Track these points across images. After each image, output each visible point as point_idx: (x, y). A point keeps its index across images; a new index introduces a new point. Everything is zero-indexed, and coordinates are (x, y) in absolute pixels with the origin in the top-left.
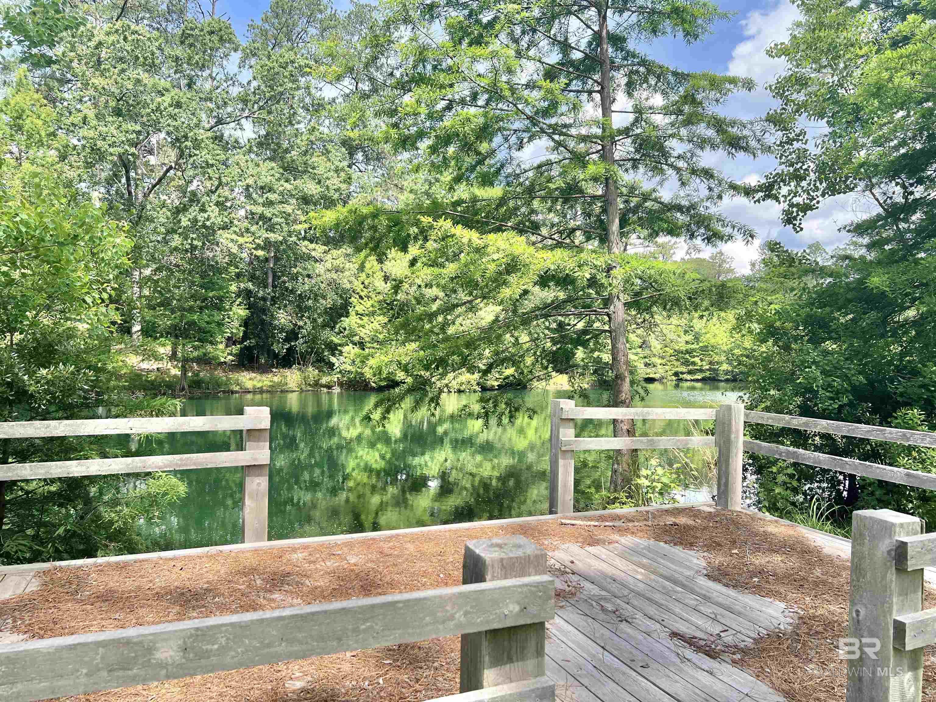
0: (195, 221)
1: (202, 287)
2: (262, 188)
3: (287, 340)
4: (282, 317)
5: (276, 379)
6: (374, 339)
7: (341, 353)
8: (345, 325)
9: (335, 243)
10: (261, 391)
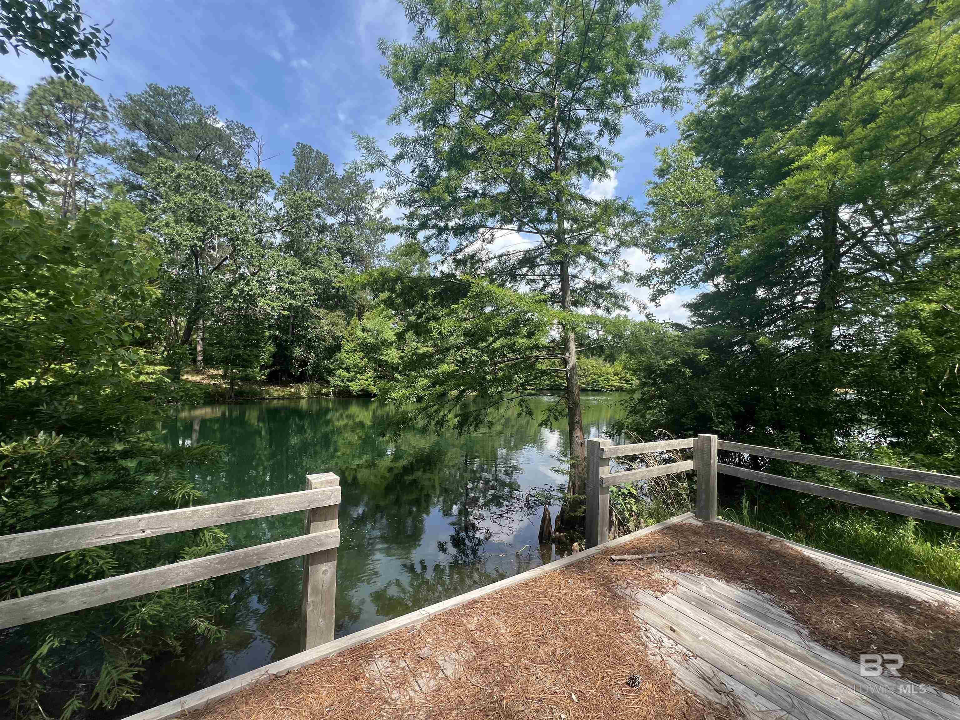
0: (242, 291)
1: (245, 333)
2: (288, 273)
3: (300, 366)
4: (298, 352)
5: (293, 390)
6: (355, 366)
7: (334, 375)
8: (338, 358)
9: (332, 309)
10: (283, 398)
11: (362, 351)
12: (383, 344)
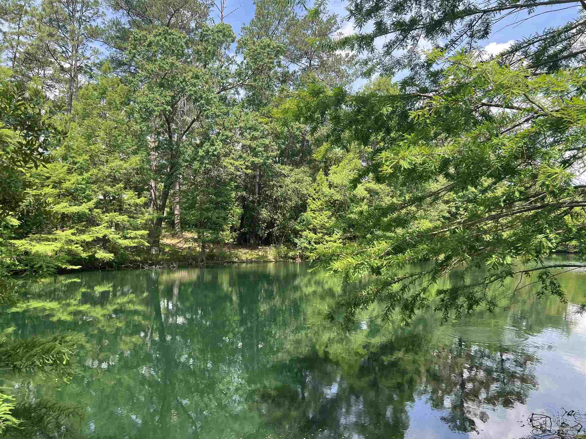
0: (207, 152)
2: (250, 128)
3: (267, 228)
4: (264, 213)
5: (260, 253)
6: (323, 227)
7: (301, 236)
8: (304, 217)
9: (297, 165)
10: (251, 262)
11: (329, 210)
12: (352, 201)
